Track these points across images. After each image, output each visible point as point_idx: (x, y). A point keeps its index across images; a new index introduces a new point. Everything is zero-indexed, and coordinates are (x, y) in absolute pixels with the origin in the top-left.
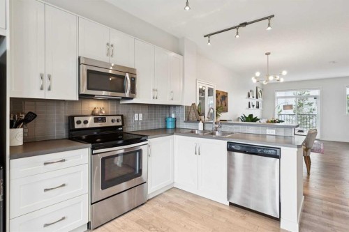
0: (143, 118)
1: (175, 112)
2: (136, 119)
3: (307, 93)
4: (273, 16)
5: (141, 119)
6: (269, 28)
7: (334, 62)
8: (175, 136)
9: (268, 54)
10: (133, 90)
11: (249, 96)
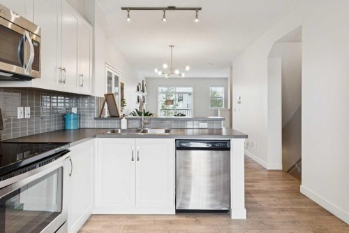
0: (32, 114)
1: (76, 106)
2: (20, 116)
3: (172, 90)
4: (200, 9)
5: (28, 116)
6: (197, 20)
7: (211, 64)
8: (96, 139)
9: (171, 46)
10: (36, 65)
11: (138, 90)
